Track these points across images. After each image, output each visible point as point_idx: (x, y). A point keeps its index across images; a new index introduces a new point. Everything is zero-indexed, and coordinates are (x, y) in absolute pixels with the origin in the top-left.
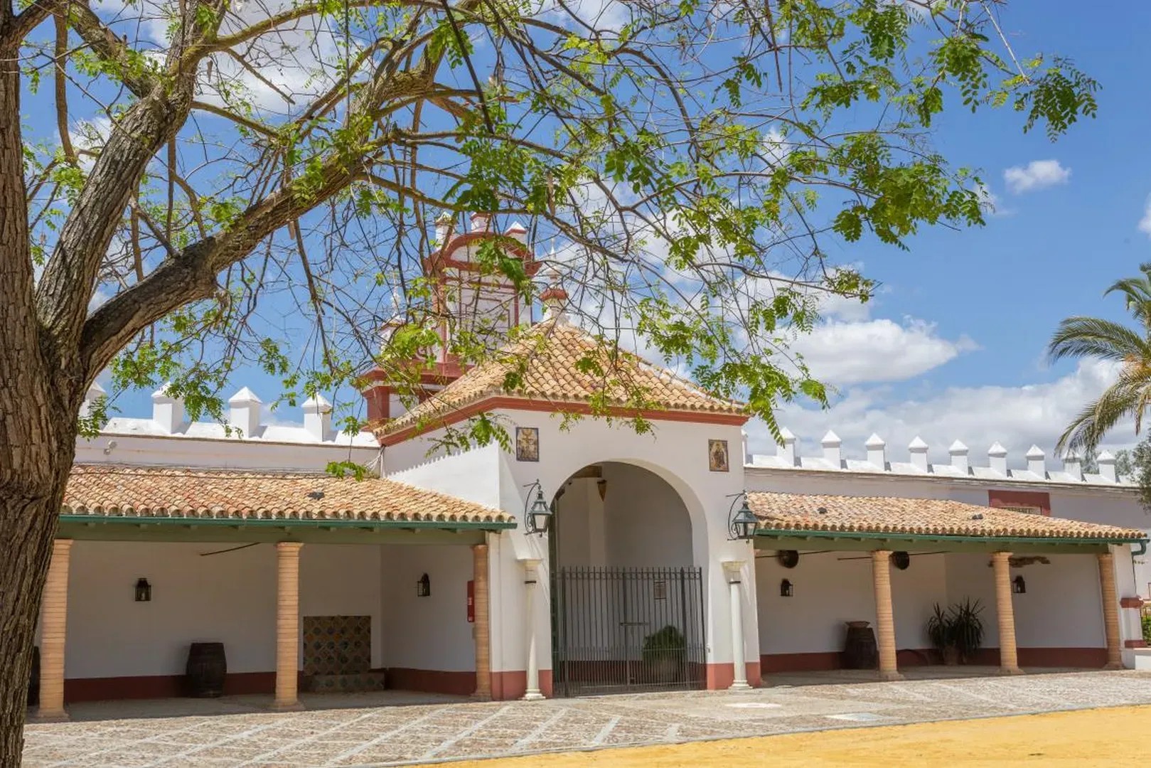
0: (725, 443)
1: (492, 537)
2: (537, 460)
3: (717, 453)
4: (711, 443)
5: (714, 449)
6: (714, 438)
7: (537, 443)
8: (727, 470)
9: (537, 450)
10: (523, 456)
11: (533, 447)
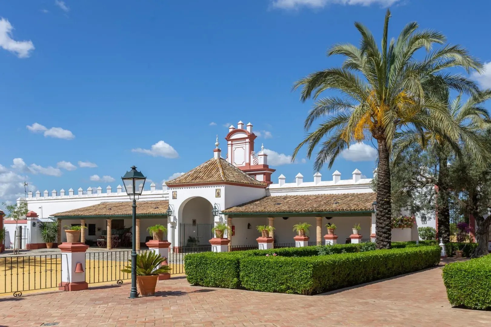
0: (220, 190)
2: (176, 199)
3: (218, 193)
4: (216, 190)
7: (176, 195)
8: (220, 197)
10: (173, 198)
11: (176, 196)
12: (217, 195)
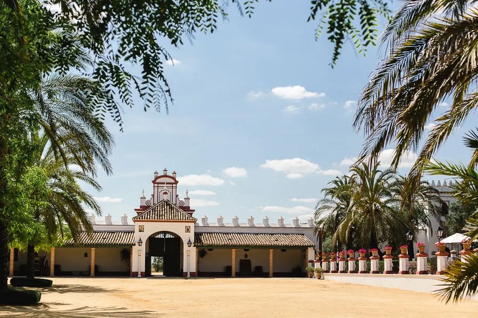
0: (190, 227)
1: (133, 246)
2: (143, 232)
3: (187, 229)
4: (186, 227)
5: (187, 228)
6: (186, 226)
8: (190, 232)
9: (143, 230)
10: (140, 231)
11: (142, 229)
12: (186, 231)
